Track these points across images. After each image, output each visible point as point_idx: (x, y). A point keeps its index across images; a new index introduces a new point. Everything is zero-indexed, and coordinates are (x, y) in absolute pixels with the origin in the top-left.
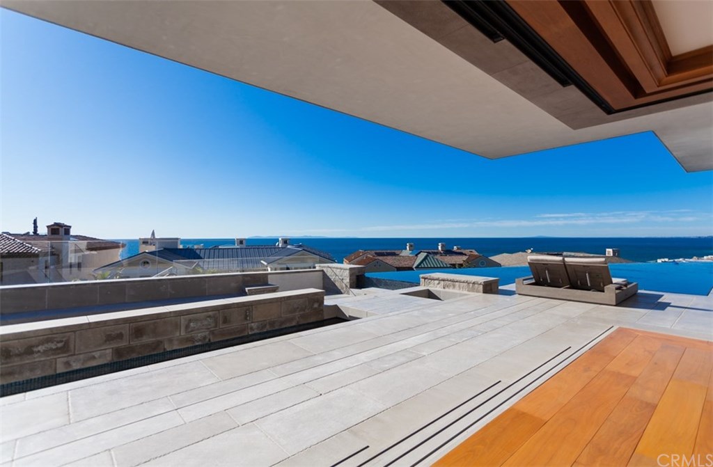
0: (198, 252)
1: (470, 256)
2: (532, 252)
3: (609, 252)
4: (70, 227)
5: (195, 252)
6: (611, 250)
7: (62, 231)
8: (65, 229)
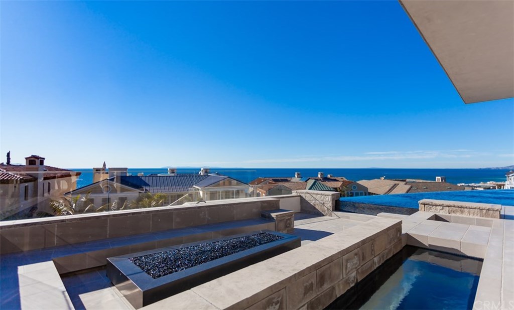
0: (143, 178)
1: (343, 181)
2: (385, 179)
3: (438, 179)
4: (44, 159)
5: (141, 179)
6: (440, 178)
7: (38, 162)
8: (40, 160)
